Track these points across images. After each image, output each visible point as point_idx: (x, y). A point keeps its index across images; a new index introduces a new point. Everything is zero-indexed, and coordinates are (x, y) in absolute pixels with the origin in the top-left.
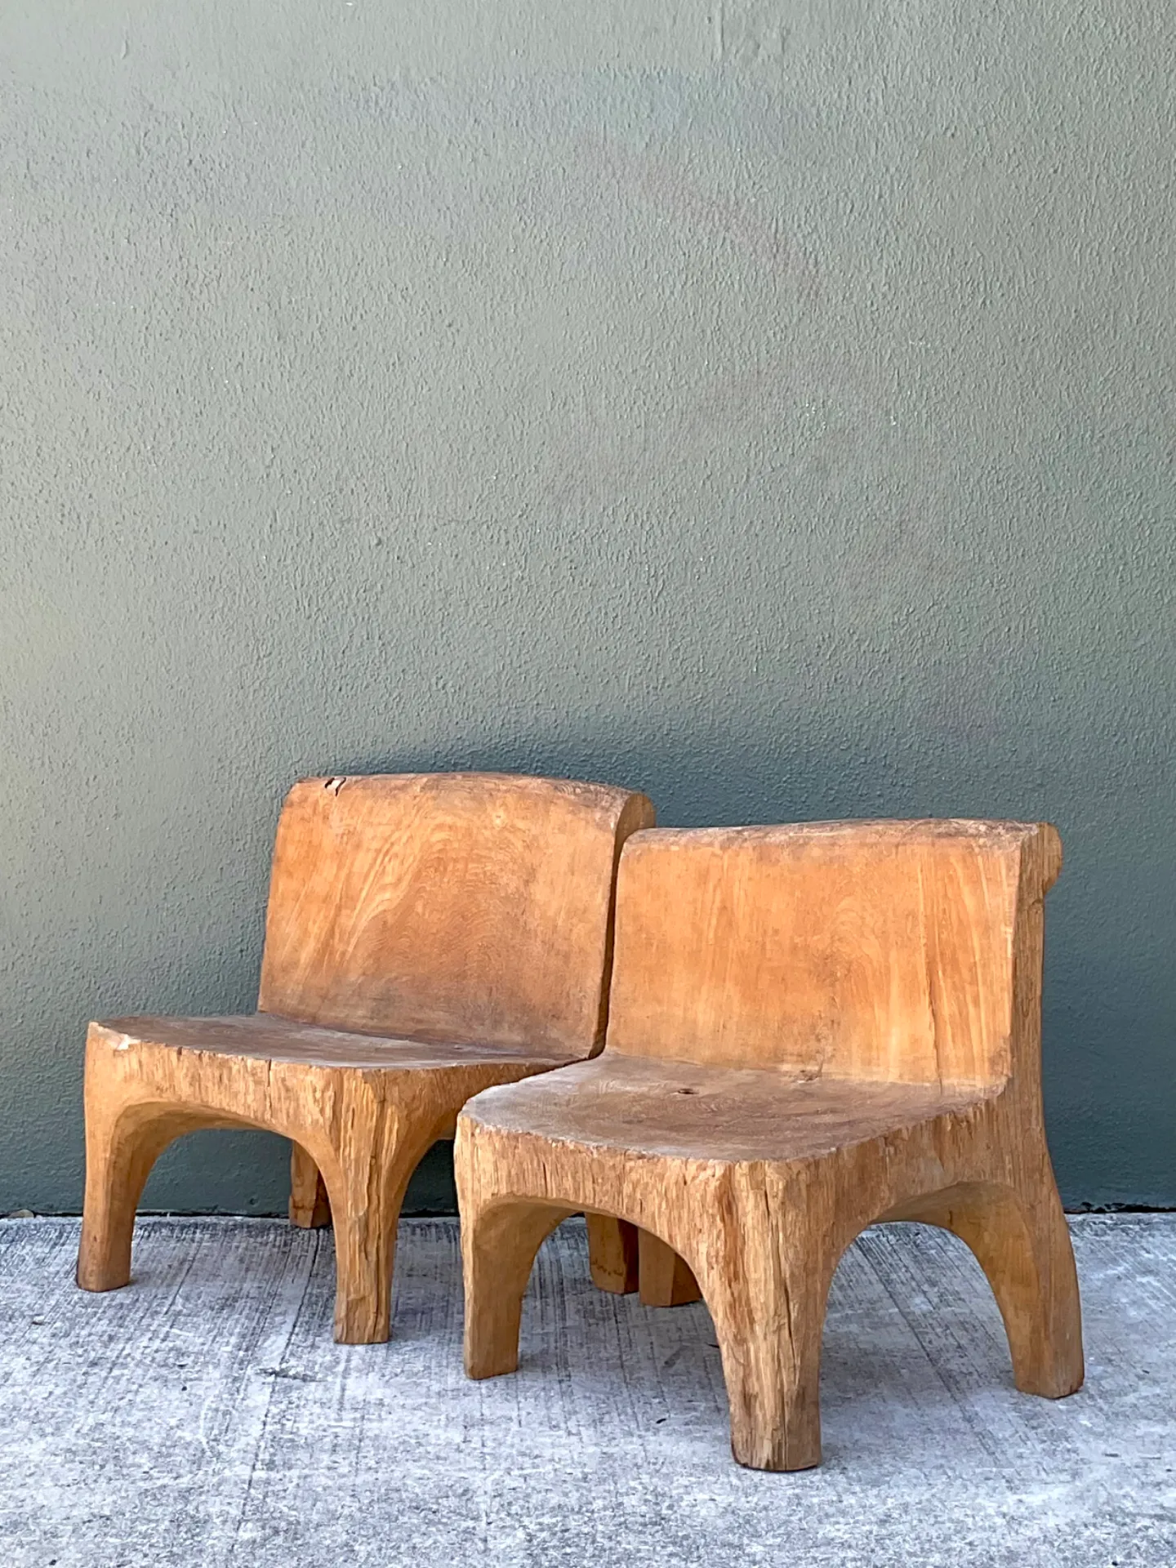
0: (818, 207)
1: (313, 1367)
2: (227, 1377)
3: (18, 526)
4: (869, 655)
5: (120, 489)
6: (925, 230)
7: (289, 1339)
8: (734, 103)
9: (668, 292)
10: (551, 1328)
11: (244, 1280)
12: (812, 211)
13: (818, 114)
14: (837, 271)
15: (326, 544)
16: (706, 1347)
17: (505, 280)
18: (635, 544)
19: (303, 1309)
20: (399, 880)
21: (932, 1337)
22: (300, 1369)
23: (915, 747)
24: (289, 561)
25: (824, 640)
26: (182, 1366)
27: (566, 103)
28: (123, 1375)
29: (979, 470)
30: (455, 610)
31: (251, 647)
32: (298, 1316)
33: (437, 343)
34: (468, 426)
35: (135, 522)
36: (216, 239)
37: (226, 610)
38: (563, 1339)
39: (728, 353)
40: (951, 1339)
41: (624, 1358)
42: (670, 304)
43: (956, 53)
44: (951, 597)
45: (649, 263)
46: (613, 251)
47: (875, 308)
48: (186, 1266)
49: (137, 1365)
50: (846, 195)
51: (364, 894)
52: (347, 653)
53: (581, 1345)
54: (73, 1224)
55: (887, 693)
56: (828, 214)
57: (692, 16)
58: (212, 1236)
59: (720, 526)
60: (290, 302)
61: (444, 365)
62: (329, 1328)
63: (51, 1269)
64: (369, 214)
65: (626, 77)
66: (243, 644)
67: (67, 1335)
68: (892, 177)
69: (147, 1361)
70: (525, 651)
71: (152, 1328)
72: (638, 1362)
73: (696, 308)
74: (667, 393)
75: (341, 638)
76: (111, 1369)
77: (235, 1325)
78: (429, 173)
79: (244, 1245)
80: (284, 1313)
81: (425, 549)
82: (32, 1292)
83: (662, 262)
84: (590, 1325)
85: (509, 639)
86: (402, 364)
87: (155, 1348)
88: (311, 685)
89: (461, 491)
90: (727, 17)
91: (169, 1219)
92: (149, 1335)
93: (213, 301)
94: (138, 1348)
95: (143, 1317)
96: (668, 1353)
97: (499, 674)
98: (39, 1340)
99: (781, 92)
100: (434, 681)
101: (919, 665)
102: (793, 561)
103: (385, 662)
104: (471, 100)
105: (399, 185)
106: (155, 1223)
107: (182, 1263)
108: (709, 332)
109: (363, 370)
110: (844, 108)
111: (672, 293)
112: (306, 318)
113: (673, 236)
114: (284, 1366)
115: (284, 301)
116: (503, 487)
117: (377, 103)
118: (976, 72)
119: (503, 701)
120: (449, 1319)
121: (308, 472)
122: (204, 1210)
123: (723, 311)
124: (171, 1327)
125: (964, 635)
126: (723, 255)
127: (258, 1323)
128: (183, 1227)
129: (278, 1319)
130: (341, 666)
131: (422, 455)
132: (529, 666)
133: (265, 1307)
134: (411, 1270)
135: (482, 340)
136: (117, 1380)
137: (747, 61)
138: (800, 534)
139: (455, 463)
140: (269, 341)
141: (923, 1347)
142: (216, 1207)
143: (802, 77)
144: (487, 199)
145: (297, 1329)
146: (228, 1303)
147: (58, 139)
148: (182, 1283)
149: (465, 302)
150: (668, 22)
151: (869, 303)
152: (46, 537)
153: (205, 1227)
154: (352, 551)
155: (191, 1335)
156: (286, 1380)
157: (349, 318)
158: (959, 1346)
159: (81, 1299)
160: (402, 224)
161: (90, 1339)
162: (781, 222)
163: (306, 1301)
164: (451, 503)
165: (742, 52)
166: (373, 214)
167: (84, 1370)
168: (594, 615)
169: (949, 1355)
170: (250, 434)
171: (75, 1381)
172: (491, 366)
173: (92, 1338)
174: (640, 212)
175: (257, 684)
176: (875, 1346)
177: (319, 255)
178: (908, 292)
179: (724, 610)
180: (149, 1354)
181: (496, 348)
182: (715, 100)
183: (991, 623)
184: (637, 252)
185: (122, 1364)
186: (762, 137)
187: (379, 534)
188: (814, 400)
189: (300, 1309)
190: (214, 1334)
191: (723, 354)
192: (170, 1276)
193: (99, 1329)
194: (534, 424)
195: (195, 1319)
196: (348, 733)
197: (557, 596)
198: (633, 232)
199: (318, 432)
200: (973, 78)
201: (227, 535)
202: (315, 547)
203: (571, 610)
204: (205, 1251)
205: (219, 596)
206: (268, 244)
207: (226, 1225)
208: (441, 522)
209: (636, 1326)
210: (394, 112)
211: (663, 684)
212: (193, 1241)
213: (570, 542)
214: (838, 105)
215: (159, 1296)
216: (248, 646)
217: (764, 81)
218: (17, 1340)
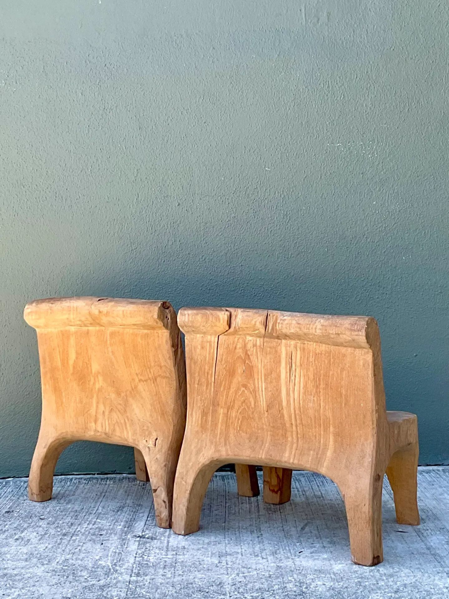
0: (344, 77)
1: (156, 533)
2: (120, 539)
3: (38, 201)
4: (371, 243)
5: (78, 186)
6: (385, 84)
7: (146, 523)
8: (310, 40)
9: (288, 109)
10: (253, 516)
11: (127, 499)
12: (341, 78)
13: (342, 43)
14: (352, 100)
15: (158, 205)
17: (225, 105)
18: (278, 203)
19: (151, 510)
22: (150, 535)
23: (390, 278)
24: (144, 212)
25: (353, 238)
26: (101, 535)
27: (247, 41)
28: (76, 539)
29: (410, 172)
30: (209, 230)
31: (129, 246)
32: (149, 513)
33: (200, 130)
34: (213, 160)
35: (84, 199)
36: (115, 93)
37: (119, 232)
38: (259, 520)
39: (312, 131)
41: (284, 527)
42: (289, 113)
43: (393, 21)
44: (401, 220)
45: (280, 99)
46: (266, 93)
47: (367, 113)
48: (103, 494)
49: (82, 535)
50: (354, 72)
52: (167, 247)
53: (266, 522)
55: (378, 258)
56: (347, 80)
57: (294, 9)
58: (114, 482)
59: (311, 195)
60: (144, 115)
61: (203, 138)
64: (173, 83)
65: (270, 31)
66: (126, 245)
67: (54, 523)
68: (371, 65)
69: (87, 533)
70: (236, 245)
71: (89, 520)
72: (290, 528)
73: (299, 114)
74: (289, 146)
75: (164, 242)
76: (72, 537)
77: (124, 516)
78: (196, 67)
79: (127, 485)
80: (144, 512)
81: (197, 207)
82: (40, 506)
83: (285, 98)
84: (269, 514)
85: (230, 240)
86: (187, 137)
87: (90, 527)
88: (153, 260)
89: (210, 184)
90: (307, 9)
91: (96, 476)
92: (88, 522)
93: (114, 116)
94: (83, 528)
95: (85, 515)
96: (302, 524)
97: (226, 254)
98: (42, 526)
99: (328, 36)
100: (201, 257)
101: (390, 247)
102: (340, 208)
103: (182, 250)
104: (212, 41)
105: (185, 72)
106: (90, 478)
107: (101, 494)
108: (304, 123)
109: (172, 140)
110: (352, 41)
111: (289, 109)
112: (150, 121)
113: (289, 88)
114: (143, 534)
115: (142, 115)
116: (227, 183)
117: (176, 42)
118: (401, 26)
119: (228, 264)
120: (211, 513)
121: (151, 178)
122: (110, 472)
123: (309, 115)
124: (97, 519)
125: (407, 235)
126: (308, 94)
127: (133, 516)
128: (102, 479)
129: (141, 515)
130: (164, 253)
131: (195, 171)
132: (238, 250)
133: (136, 510)
135: (217, 128)
136: (75, 541)
137: (314, 25)
138: (342, 198)
139: (208, 174)
140: (136, 130)
142: (115, 471)
143: (336, 30)
144: (218, 76)
145: (149, 519)
146: (120, 509)
147: (55, 58)
148: (101, 501)
149: (210, 114)
150: (285, 12)
151: (365, 111)
152: (49, 205)
153: (111, 479)
154: (168, 208)
155: (105, 522)
156: (144, 539)
157: (166, 121)
159: (60, 509)
160: (186, 86)
162: (330, 82)
164: (207, 189)
165: (313, 21)
166: (175, 82)
167: (60, 537)
168: (263, 230)
170: (129, 165)
171: (57, 542)
172: (221, 137)
173: (64, 524)
174: (276, 80)
175: (132, 260)
177: (155, 98)
178: (379, 106)
179: (314, 228)
180: (87, 531)
181: (222, 131)
182: (303, 38)
183: (418, 230)
184: (275, 95)
185: (76, 535)
186: (322, 51)
187: (179, 201)
188: (345, 147)
189: (150, 510)
190: (114, 521)
191: (309, 131)
192: (96, 498)
193: (67, 521)
194: (238, 159)
195: (107, 516)
196: (167, 278)
197: (248, 223)
198: (274, 87)
199: (155, 163)
200: (400, 29)
201: (119, 203)
202: (154, 207)
203: (254, 228)
204: (111, 488)
205: (117, 226)
206: (135, 94)
207: (120, 478)
208: (203, 196)
209: (289, 514)
210: (182, 46)
211: (291, 256)
212: (106, 484)
213: (253, 203)
214: (350, 39)
215: (92, 507)
216: (128, 245)
217: (322, 32)
218: (33, 526)
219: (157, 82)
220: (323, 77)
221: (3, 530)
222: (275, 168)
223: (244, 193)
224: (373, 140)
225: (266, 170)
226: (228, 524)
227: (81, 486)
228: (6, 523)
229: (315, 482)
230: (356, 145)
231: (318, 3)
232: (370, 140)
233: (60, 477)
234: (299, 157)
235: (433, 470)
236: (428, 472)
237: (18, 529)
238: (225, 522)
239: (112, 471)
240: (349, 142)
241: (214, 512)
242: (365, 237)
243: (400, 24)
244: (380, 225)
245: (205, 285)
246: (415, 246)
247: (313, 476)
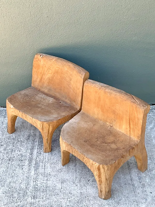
4: (122, 33)
5: (6, 9)
20: (51, 73)
23: (128, 46)
24: (33, 19)
25: (115, 31)
29: (140, 5)
30: (59, 26)
35: (9, 14)
51: (46, 73)
52: (43, 33)
55: (124, 38)
81: (54, 17)
85: (67, 31)
88: (37, 37)
89: (60, 9)
97: (66, 36)
100: (56, 37)
101: (129, 34)
102: (111, 19)
103: (49, 34)
116: (66, 8)
119: (67, 39)
121: (36, 6)
125: (136, 30)
131: (53, 3)
132: (71, 34)
138: (112, 15)
139: (59, 5)
154: (43, 18)
168: (80, 27)
175: (29, 37)
183: (140, 28)
187: (47, 15)
196: (43, 44)
197: (75, 24)
201: (23, 15)
202: (37, 17)
203: (77, 26)
205: (23, 25)
208: (57, 13)
211: (91, 37)
213: (77, 16)
216: (27, 32)
222: (86, 3)
223: (73, 13)
225: (82, 4)
242: (120, 30)
244: (126, 26)
245: (58, 47)
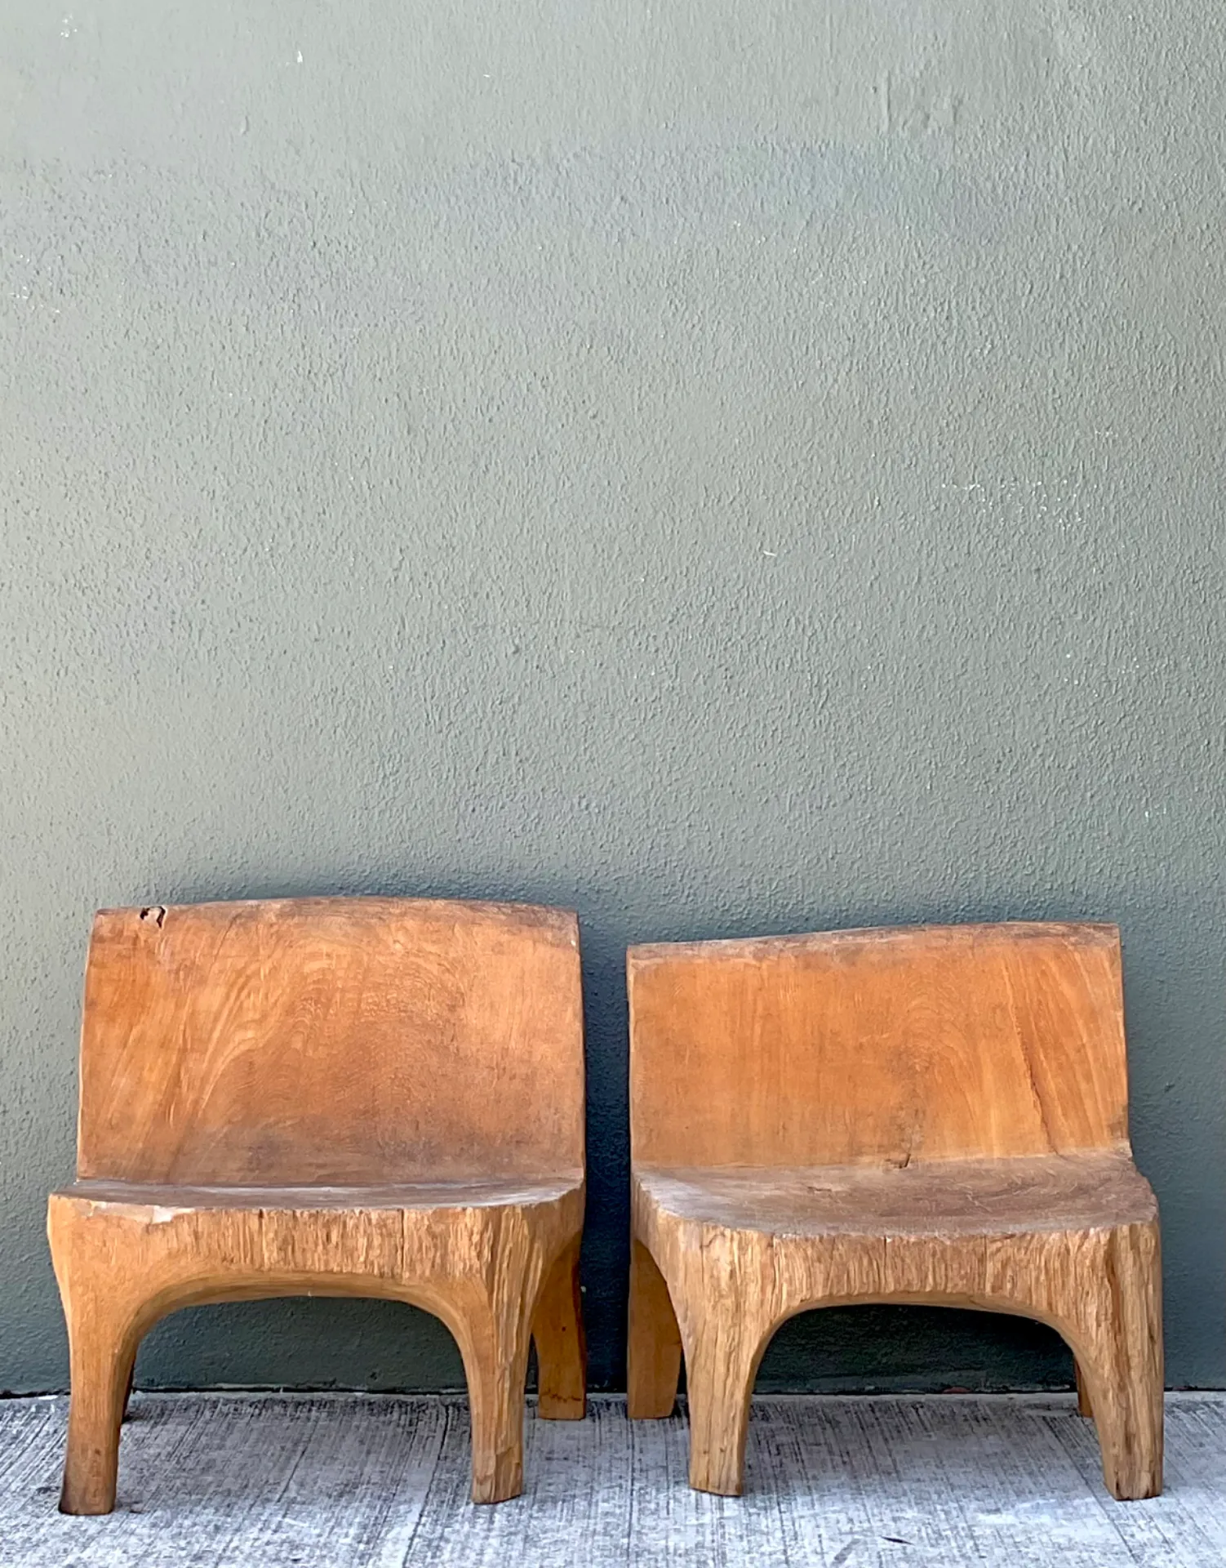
0: (994, 288)
3: (125, 634)
4: (1054, 771)
5: (236, 594)
6: (1110, 311)
7: (415, 1530)
8: (902, 178)
9: (830, 380)
10: (706, 1519)
11: (364, 1464)
12: (987, 292)
13: (994, 188)
14: (1014, 356)
15: (459, 652)
16: (880, 1541)
17: (653, 367)
18: (796, 651)
19: (431, 1496)
21: (1135, 1529)
23: (1107, 872)
24: (418, 671)
25: (1004, 755)
26: (295, 1561)
27: (719, 178)
29: (1172, 569)
30: (599, 723)
31: (376, 764)
32: (426, 1502)
33: (581, 436)
34: (614, 525)
35: (251, 630)
36: (342, 326)
37: (349, 723)
38: (721, 1531)
39: (898, 444)
40: (1155, 1532)
41: (789, 1552)
42: (834, 392)
43: (1142, 123)
44: (1144, 707)
45: (811, 349)
46: (771, 335)
47: (1056, 395)
48: (301, 1448)
49: (246, 1560)
50: (1025, 274)
52: (481, 770)
53: (741, 1537)
54: (176, 1401)
55: (1074, 812)
56: (1004, 296)
57: (856, 85)
58: (330, 1414)
59: (889, 631)
60: (421, 392)
61: (588, 460)
62: (460, 1518)
63: (152, 1451)
64: (507, 299)
65: (785, 151)
66: (368, 761)
67: (168, 1525)
68: (1074, 256)
69: (258, 1554)
70: (676, 767)
71: (263, 1518)
72: (805, 1557)
73: (862, 397)
74: (830, 488)
75: (474, 755)
77: (356, 1516)
78: (571, 255)
79: (365, 1424)
80: (410, 1501)
81: (567, 658)
82: (130, 1476)
83: (824, 346)
84: (749, 1515)
85: (658, 754)
86: (542, 458)
87: (265, 1540)
88: (442, 806)
89: (607, 595)
90: (894, 87)
91: (282, 1395)
92: (260, 1525)
93: (338, 392)
94: (247, 1540)
95: (252, 1505)
96: (839, 1547)
97: (648, 792)
98: (138, 1531)
99: (953, 167)
100: (575, 801)
101: (1110, 781)
102: (970, 669)
103: (523, 779)
104: (618, 177)
105: (539, 268)
106: (266, 1401)
107: (296, 1444)
108: (876, 422)
109: (500, 465)
110: (1022, 182)
111: (836, 381)
112: (438, 410)
113: (837, 320)
115: (415, 391)
116: (653, 590)
117: (515, 181)
118: (1165, 142)
119: (652, 822)
120: (593, 1508)
121: (440, 575)
122: (321, 1385)
123: (891, 399)
124: (284, 1516)
125: (1158, 749)
126: (890, 339)
127: (380, 1512)
128: (297, 1405)
129: (402, 1508)
130: (475, 785)
131: (563, 556)
132: (680, 783)
133: (389, 1494)
134: (551, 1452)
135: (629, 432)
137: (914, 134)
138: (978, 639)
139: (600, 565)
140: (398, 435)
141: (1125, 1542)
142: (334, 1382)
143: (976, 149)
144: (634, 282)
145: (424, 1519)
146: (347, 1491)
147: (172, 221)
148: (296, 1466)
149: (610, 392)
150: (830, 93)
151: (1050, 390)
152: (154, 647)
153: (322, 1404)
154: (487, 659)
155: (307, 1525)
157: (484, 409)
158: (1166, 1541)
159: (184, 1485)
160: (543, 309)
161: (195, 1529)
162: (954, 304)
163: (433, 1487)
164: (595, 608)
165: (910, 123)
166: (511, 299)
168: (751, 728)
169: (1154, 1551)
170: (378, 534)
172: (638, 460)
173: (198, 1527)
174: (801, 295)
175: (383, 804)
176: (1070, 1540)
177: (453, 342)
178: (1093, 377)
179: (894, 723)
180: (259, 1547)
181: (644, 441)
182: (882, 175)
183: (1189, 736)
184: (797, 338)
185: (230, 1558)
186: (932, 213)
187: (517, 641)
188: (991, 495)
189: (427, 1496)
190: (331, 1524)
191: (891, 446)
192: (283, 1458)
193: (204, 1518)
194: (685, 522)
195: (310, 1508)
196: (482, 858)
197: (712, 707)
198: (793, 316)
199: (451, 532)
200: (1161, 149)
201: (351, 643)
202: (446, 656)
203: (726, 723)
204: (322, 1431)
205: (342, 709)
206: (398, 331)
207: (346, 1401)
208: (584, 628)
209: (802, 1517)
210: (534, 190)
211: (828, 802)
212: (308, 1419)
213: (725, 649)
214: (1015, 180)
215: (271, 1481)
216: (373, 762)
217: (935, 155)
218: (112, 1531)
219: (460, 296)
220: (935, 289)
221: (34, 1540)
222: (789, 552)
223: (701, 621)
224: (1072, 475)
225: (765, 556)
226: (639, 1539)
227: (242, 1423)
228: (40, 1521)
229: (877, 1428)
230: (1022, 489)
231: (926, 68)
232: (1063, 474)
233: (184, 1395)
234: (858, 522)
235: (1205, 1403)
236: (1190, 1408)
237: (72, 1538)
238: (629, 1535)
239: (325, 1383)
240: (1002, 481)
241: (600, 1504)
242: (1039, 753)
243: (1161, 134)
244: (1083, 719)
245: (587, 879)
246: (1179, 780)
247: (873, 1411)
